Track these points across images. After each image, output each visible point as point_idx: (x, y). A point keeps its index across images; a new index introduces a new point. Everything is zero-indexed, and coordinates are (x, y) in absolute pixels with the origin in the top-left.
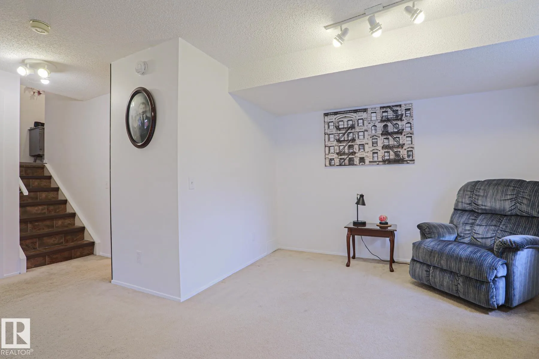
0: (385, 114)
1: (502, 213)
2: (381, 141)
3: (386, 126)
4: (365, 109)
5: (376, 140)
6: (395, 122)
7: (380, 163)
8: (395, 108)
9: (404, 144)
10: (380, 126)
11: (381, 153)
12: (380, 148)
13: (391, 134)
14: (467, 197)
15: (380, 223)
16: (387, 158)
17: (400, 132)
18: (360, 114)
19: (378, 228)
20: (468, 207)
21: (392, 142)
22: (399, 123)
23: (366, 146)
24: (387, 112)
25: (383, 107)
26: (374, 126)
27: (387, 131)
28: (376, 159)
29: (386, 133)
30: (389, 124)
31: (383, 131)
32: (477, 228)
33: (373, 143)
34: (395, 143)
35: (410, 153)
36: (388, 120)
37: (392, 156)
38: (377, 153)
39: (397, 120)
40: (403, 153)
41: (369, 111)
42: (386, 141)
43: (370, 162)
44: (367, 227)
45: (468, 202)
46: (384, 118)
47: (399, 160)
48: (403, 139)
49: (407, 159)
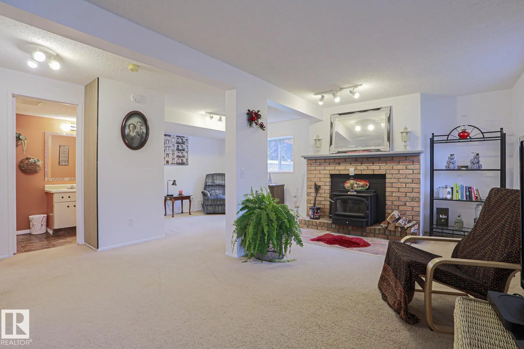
0: (178, 140)
1: (222, 185)
2: (176, 154)
3: (178, 146)
4: (170, 135)
5: (174, 152)
6: (182, 145)
7: (176, 164)
8: (182, 138)
9: (185, 156)
10: (176, 145)
11: (176, 159)
12: (176, 157)
13: (180, 150)
14: (210, 180)
15: (179, 194)
16: (178, 162)
17: (183, 150)
18: (168, 137)
19: (178, 196)
20: (211, 184)
21: (181, 155)
22: (183, 145)
23: (169, 154)
24: (179, 139)
25: (178, 136)
26: (173, 145)
27: (179, 149)
28: (174, 162)
29: (178, 149)
30: (179, 145)
31: (177, 148)
32: (216, 191)
33: (173, 154)
34: (182, 155)
35: (187, 160)
36: (179, 143)
37: (180, 162)
38: (174, 159)
39: (183, 144)
40: (184, 160)
41: (172, 137)
42: (178, 153)
43: (171, 163)
44: (174, 196)
45: (211, 182)
46: (178, 142)
47: (183, 164)
48: (185, 154)
49: (186, 163)
